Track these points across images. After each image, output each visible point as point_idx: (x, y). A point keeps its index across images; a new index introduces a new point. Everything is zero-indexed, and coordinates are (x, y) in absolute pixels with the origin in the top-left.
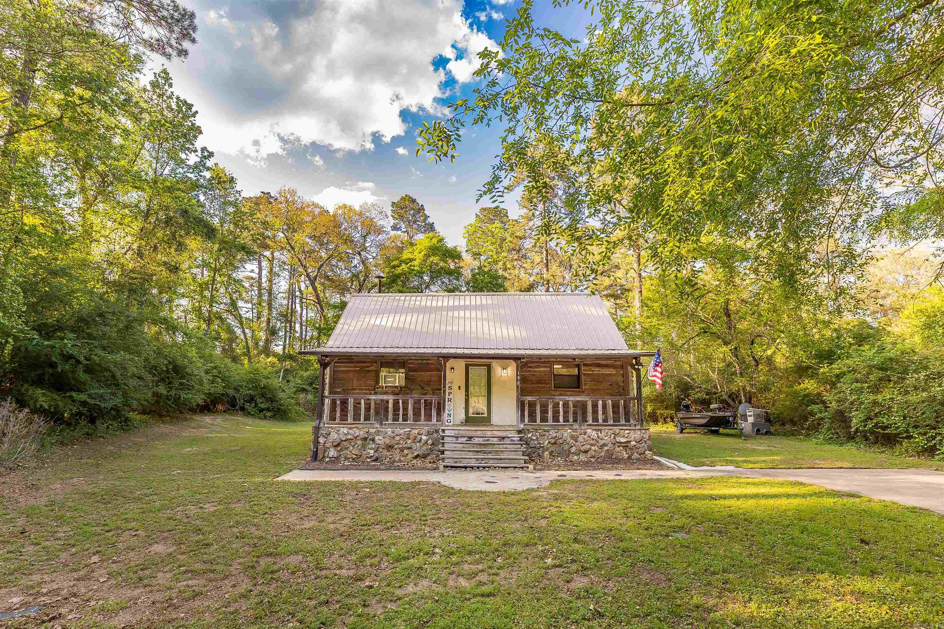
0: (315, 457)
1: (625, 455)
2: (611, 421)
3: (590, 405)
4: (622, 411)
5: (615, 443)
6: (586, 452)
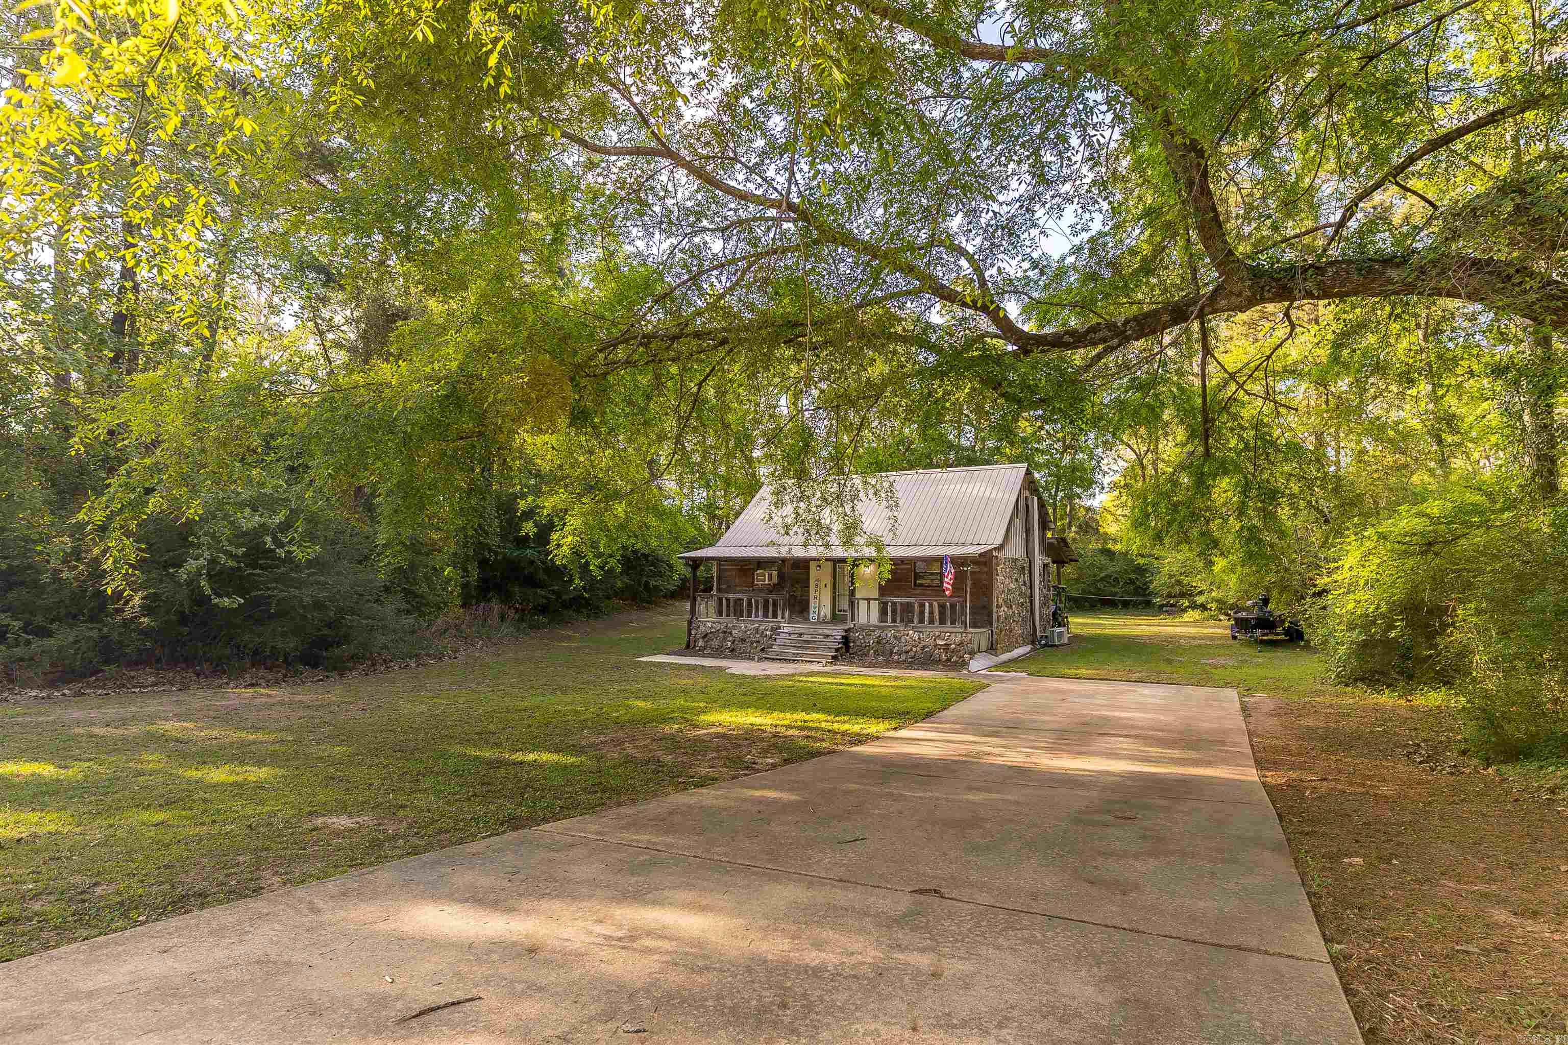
0: (688, 647)
1: (944, 658)
2: (937, 624)
3: (916, 606)
4: (948, 612)
5: (936, 646)
6: (907, 652)
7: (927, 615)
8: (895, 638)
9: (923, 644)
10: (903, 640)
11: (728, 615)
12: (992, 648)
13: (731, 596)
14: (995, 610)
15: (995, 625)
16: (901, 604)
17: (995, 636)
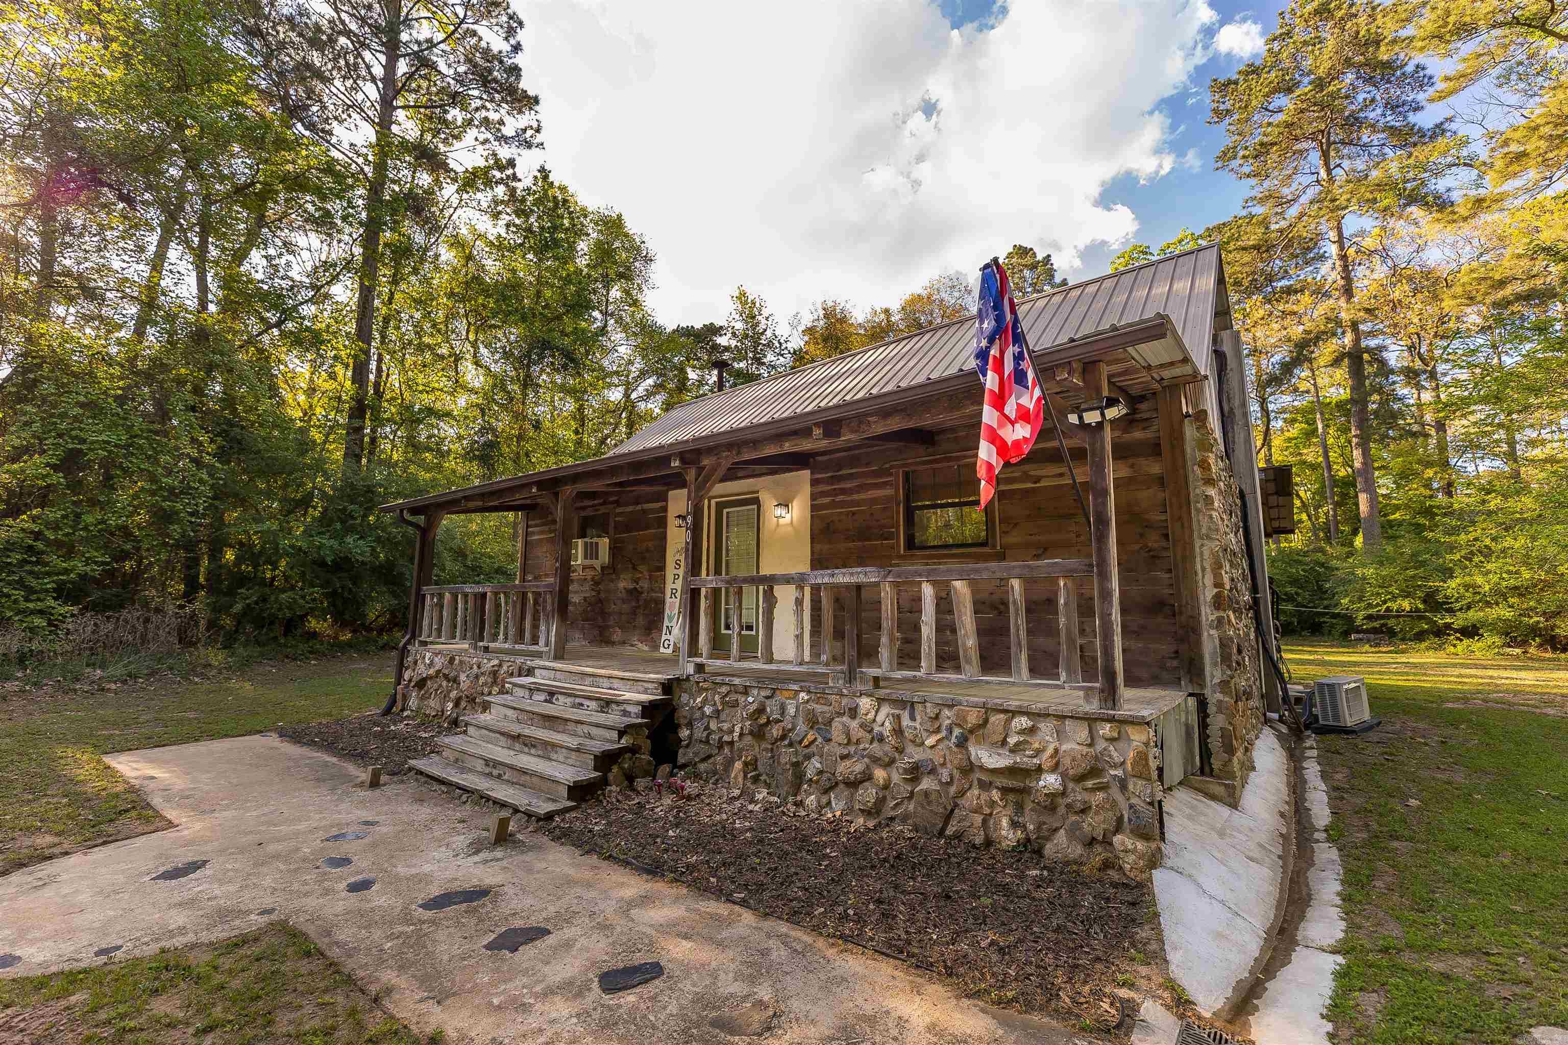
1: (1008, 836)
2: (971, 670)
3: (887, 594)
4: (1018, 623)
5: (969, 768)
6: (853, 784)
7: (928, 631)
8: (813, 721)
9: (915, 754)
10: (836, 733)
11: (464, 638)
12: (1206, 769)
13: (468, 589)
14: (1208, 615)
15: (1213, 674)
16: (835, 588)
17: (1217, 722)
